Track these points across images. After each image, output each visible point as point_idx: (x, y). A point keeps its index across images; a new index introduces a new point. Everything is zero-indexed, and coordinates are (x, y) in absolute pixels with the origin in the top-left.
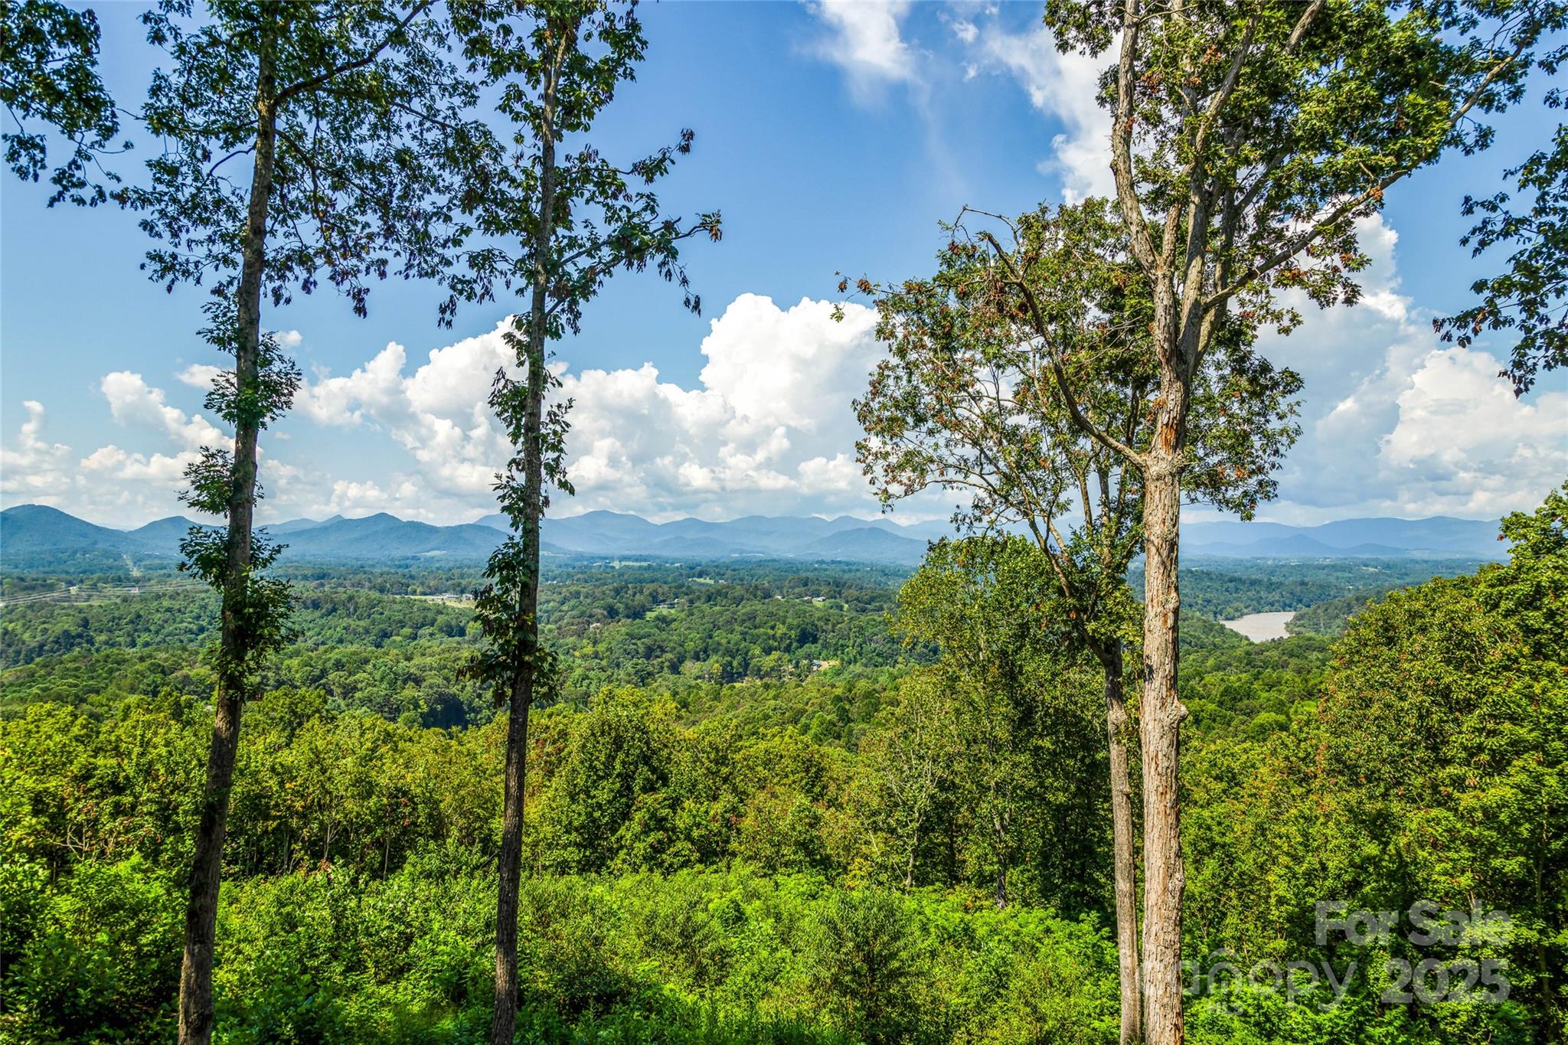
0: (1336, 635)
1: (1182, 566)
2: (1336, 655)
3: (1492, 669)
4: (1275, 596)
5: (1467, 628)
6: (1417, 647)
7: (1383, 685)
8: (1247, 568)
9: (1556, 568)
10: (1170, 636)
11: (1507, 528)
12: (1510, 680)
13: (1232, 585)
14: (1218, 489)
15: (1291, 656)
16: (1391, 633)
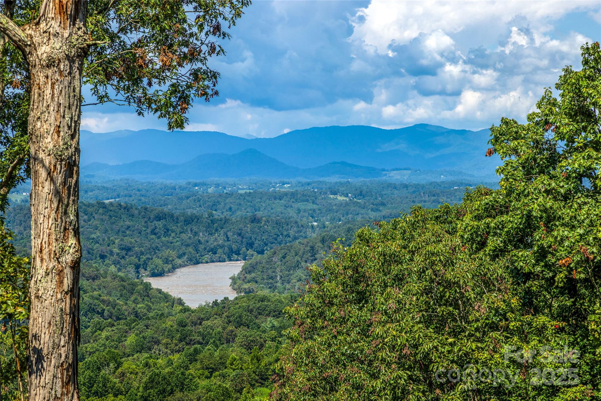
0: (296, 292)
1: (85, 198)
2: (294, 321)
3: (477, 329)
4: (218, 239)
5: (449, 276)
6: (392, 304)
7: (352, 358)
8: (181, 199)
9: (548, 192)
10: (66, 305)
11: (497, 139)
12: (497, 341)
13: (160, 224)
14: (137, 81)
15: (239, 324)
16: (361, 287)
